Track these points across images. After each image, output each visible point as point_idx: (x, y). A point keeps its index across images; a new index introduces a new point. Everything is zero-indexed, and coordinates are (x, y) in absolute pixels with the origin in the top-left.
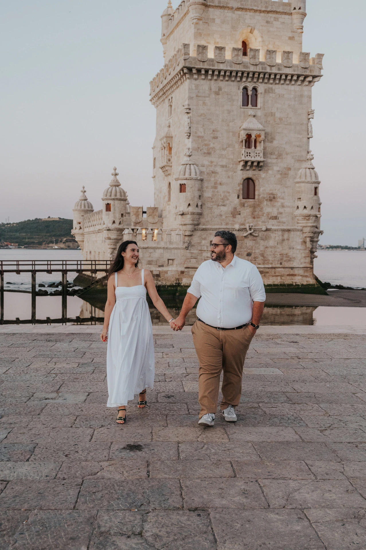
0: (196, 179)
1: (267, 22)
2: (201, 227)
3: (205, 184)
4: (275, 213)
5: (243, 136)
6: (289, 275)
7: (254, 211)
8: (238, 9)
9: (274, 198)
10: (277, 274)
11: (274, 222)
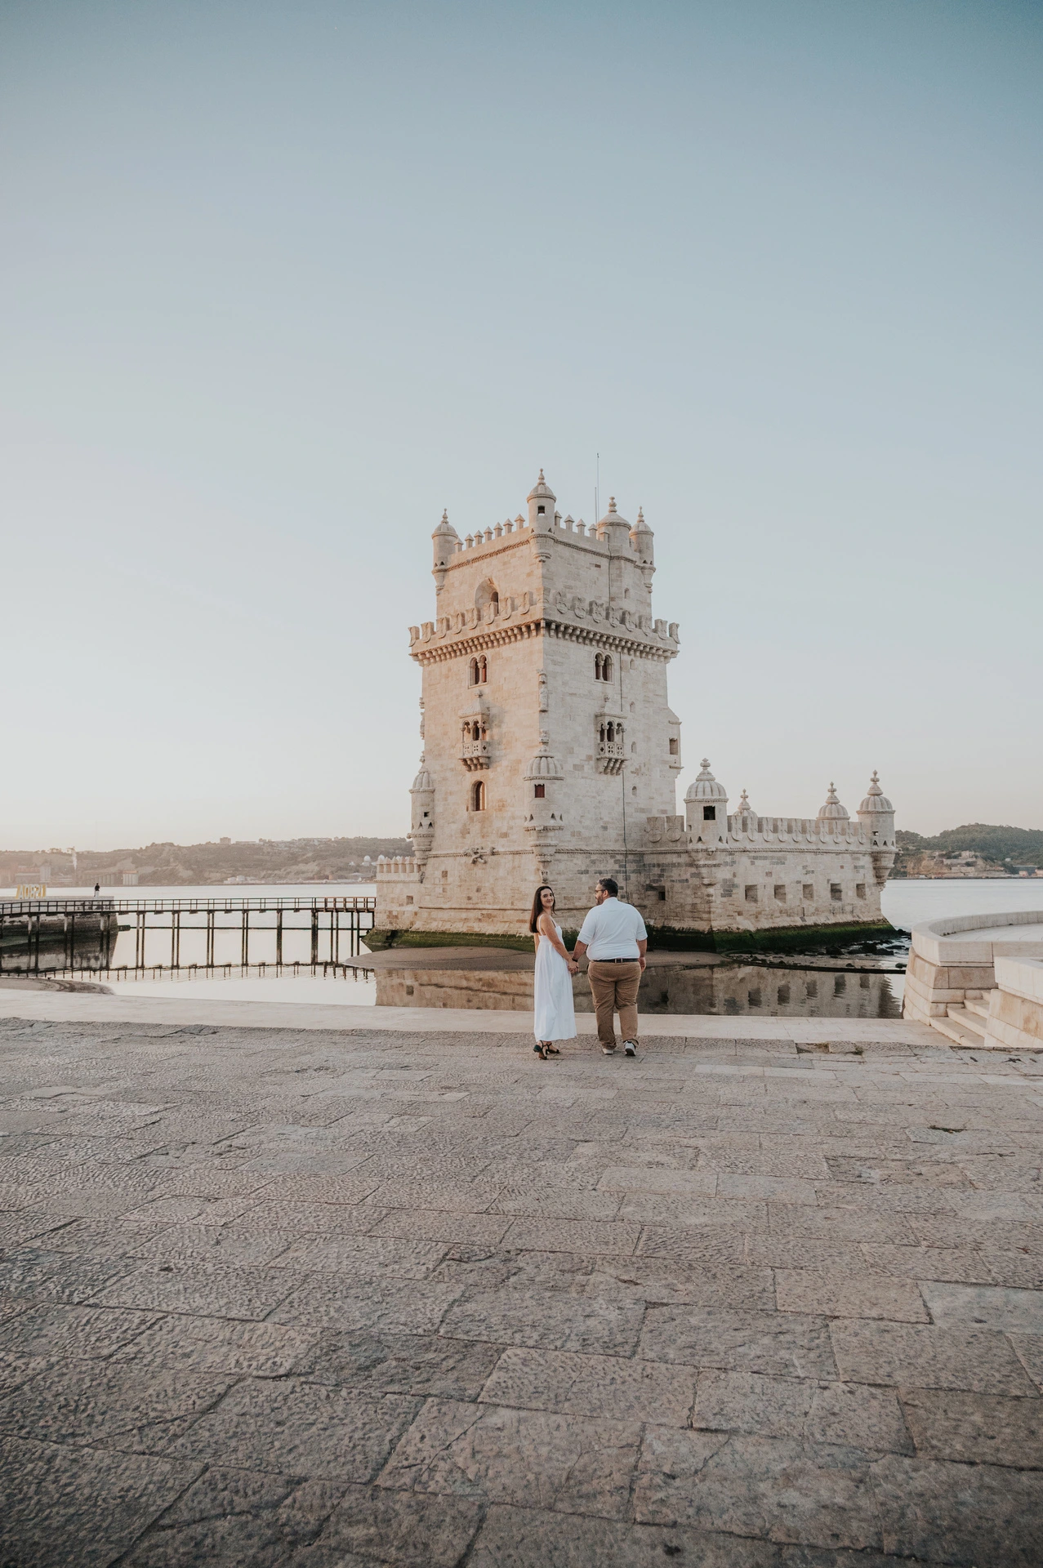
0: (425, 791)
1: (505, 564)
2: (433, 853)
3: (437, 796)
4: (504, 830)
5: (461, 726)
6: (518, 921)
7: (483, 827)
8: (475, 560)
9: (503, 806)
10: (505, 919)
11: (503, 841)
